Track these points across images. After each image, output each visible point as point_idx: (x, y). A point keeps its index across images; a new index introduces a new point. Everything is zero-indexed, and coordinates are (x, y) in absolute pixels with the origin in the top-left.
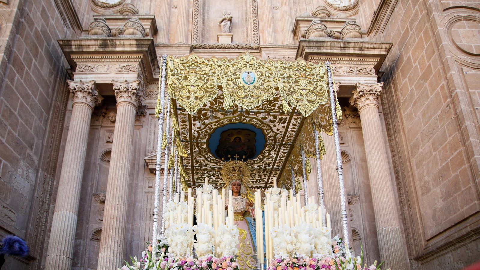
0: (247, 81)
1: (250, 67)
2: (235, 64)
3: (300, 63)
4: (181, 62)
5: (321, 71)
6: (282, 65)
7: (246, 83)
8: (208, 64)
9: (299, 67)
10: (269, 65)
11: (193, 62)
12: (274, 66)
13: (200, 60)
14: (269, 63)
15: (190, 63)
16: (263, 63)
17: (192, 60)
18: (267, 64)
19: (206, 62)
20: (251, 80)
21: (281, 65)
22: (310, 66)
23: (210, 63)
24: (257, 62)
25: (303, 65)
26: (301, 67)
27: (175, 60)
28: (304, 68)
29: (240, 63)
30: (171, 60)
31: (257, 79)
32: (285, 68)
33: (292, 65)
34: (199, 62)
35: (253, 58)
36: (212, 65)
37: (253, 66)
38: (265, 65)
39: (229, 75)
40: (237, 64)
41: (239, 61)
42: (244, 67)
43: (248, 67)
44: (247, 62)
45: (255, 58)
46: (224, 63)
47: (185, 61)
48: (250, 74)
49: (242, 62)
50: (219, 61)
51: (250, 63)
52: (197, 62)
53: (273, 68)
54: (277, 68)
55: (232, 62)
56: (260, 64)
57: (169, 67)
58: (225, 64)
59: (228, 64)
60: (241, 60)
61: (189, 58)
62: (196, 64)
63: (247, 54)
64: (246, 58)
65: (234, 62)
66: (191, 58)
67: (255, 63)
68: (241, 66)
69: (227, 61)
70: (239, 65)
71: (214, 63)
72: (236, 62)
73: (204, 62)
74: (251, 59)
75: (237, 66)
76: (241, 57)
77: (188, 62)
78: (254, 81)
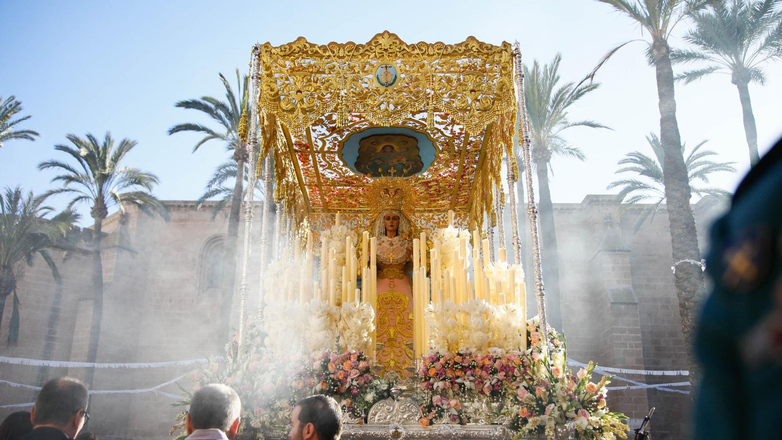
0: (383, 80)
1: (389, 57)
2: (367, 53)
3: (470, 47)
4: (282, 54)
5: (504, 57)
6: (441, 51)
7: (382, 84)
8: (324, 54)
9: (468, 54)
10: (420, 52)
11: (301, 53)
12: (427, 53)
14: (420, 49)
15: (296, 55)
16: (410, 50)
17: (298, 49)
18: (417, 51)
19: (320, 52)
20: (390, 79)
21: (439, 51)
22: (485, 51)
23: (327, 54)
24: (400, 49)
25: (474, 49)
26: (472, 52)
27: (273, 51)
28: (476, 54)
29: (374, 50)
30: (266, 51)
32: (444, 55)
33: (457, 50)
34: (309, 52)
35: (395, 41)
36: (329, 56)
37: (393, 55)
38: (413, 53)
39: (356, 71)
40: (369, 53)
41: (373, 47)
42: (380, 57)
43: (386, 57)
44: (385, 50)
45: (398, 42)
46: (349, 52)
47: (288, 52)
48: (389, 70)
49: (378, 50)
50: (342, 50)
51: (390, 51)
52: (307, 52)
53: (425, 56)
54: (432, 55)
55: (361, 51)
56: (405, 52)
57: (264, 62)
58: (351, 54)
59: (355, 54)
60: (376, 47)
61: (294, 47)
62: (304, 55)
63: (386, 36)
64: (384, 42)
65: (365, 49)
66: (298, 47)
67: (398, 50)
68: (376, 56)
69: (354, 49)
70: (372, 55)
71: (333, 52)
72: (367, 50)
73: (317, 52)
74: (391, 43)
75: (369, 56)
76: (376, 41)
77: (292, 53)
78: (394, 81)
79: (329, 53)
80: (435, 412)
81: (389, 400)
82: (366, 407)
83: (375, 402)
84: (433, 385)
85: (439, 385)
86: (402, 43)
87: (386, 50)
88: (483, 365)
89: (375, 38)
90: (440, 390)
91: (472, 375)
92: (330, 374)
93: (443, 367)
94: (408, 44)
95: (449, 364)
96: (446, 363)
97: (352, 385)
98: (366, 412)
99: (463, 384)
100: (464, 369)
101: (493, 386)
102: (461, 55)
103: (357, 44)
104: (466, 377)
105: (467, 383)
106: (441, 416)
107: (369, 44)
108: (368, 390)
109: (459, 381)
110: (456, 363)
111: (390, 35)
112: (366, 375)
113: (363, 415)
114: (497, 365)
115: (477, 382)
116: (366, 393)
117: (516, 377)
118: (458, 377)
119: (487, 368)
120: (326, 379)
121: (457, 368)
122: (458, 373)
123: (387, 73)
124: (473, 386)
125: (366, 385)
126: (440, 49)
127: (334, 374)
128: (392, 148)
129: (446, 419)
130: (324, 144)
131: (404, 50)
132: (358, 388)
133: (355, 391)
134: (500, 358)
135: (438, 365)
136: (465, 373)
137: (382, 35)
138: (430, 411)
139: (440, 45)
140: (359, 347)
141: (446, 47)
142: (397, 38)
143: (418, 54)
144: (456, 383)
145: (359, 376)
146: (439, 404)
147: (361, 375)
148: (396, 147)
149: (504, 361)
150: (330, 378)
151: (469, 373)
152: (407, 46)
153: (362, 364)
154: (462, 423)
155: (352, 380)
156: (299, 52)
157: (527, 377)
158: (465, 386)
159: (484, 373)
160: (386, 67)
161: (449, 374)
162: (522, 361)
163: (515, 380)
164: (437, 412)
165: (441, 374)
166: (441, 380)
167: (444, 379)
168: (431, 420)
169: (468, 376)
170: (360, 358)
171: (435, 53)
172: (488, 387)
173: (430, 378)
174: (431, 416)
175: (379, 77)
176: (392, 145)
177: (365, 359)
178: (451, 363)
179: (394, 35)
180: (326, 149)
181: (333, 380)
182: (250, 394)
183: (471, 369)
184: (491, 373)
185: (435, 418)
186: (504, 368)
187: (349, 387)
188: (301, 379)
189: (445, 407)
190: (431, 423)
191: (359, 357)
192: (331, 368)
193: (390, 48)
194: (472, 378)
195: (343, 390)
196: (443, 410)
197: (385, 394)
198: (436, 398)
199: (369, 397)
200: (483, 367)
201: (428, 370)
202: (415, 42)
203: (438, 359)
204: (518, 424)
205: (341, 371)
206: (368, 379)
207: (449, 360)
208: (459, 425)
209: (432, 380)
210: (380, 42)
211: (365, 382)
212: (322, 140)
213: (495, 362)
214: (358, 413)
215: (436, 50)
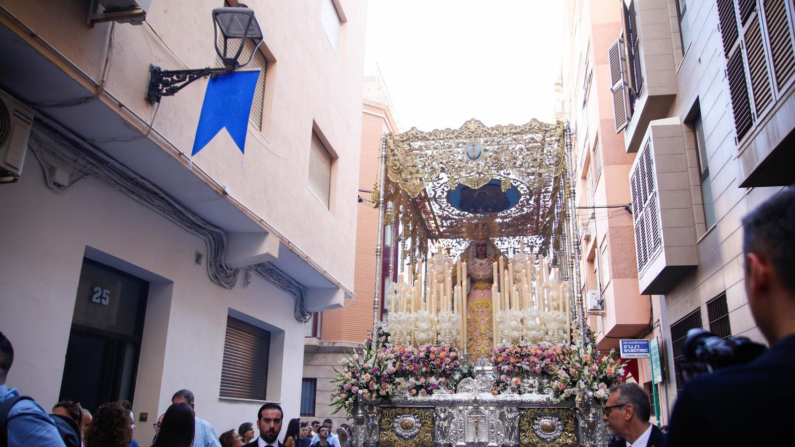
0: (471, 155)
1: (475, 137)
2: (459, 135)
3: (533, 126)
4: (401, 139)
5: (557, 132)
6: (512, 131)
8: (430, 138)
10: (497, 132)
11: (414, 139)
12: (502, 132)
13: (421, 135)
14: (497, 130)
15: (411, 140)
16: (490, 131)
18: (495, 132)
19: (428, 136)
20: (476, 154)
21: (511, 131)
22: (544, 128)
23: (432, 138)
24: (483, 131)
25: (536, 128)
27: (395, 138)
28: (537, 131)
29: (465, 133)
31: (482, 151)
32: (514, 134)
33: (524, 129)
35: (479, 125)
37: (478, 135)
38: (491, 133)
39: (453, 148)
40: (461, 135)
41: (463, 131)
42: (469, 138)
43: (473, 137)
44: (472, 132)
45: (481, 126)
46: (447, 135)
47: (405, 138)
49: (467, 133)
50: (442, 134)
51: (476, 133)
53: (501, 135)
54: (505, 134)
55: (456, 134)
56: (486, 133)
57: (390, 146)
58: (448, 137)
59: (452, 136)
60: (465, 130)
61: (409, 134)
62: (417, 139)
63: (473, 122)
64: (472, 127)
65: (458, 133)
66: (412, 134)
67: (482, 132)
68: (466, 137)
69: (449, 134)
70: (464, 137)
71: (436, 136)
72: (460, 133)
73: (425, 137)
74: (476, 127)
75: (461, 137)
76: (466, 126)
77: (408, 138)
78: (480, 155)
79: (433, 137)
80: (501, 386)
81: (470, 378)
82: (455, 383)
83: (460, 379)
84: (501, 368)
85: (505, 368)
86: (484, 126)
88: (536, 354)
89: (465, 124)
90: (505, 371)
91: (528, 361)
92: (431, 361)
93: (508, 355)
94: (489, 127)
95: (512, 353)
96: (510, 352)
97: (446, 368)
98: (456, 386)
99: (522, 367)
100: (522, 357)
101: (542, 368)
102: (527, 132)
103: (452, 129)
104: (523, 362)
105: (524, 367)
106: (505, 389)
107: (461, 128)
108: (456, 373)
109: (519, 365)
110: (516, 353)
111: (476, 121)
112: (456, 361)
113: (454, 388)
114: (545, 353)
115: (531, 365)
116: (454, 374)
117: (559, 362)
118: (518, 362)
119: (538, 356)
120: (429, 364)
121: (517, 356)
122: (517, 360)
123: (474, 150)
124: (528, 368)
125: (455, 368)
126: (511, 129)
127: (434, 360)
128: (485, 193)
129: (509, 390)
130: (436, 193)
131: (486, 131)
132: (450, 370)
133: (448, 372)
134: (547, 349)
135: (504, 354)
136: (523, 360)
137: (470, 122)
138: (498, 386)
139: (512, 127)
140: (451, 342)
141: (516, 128)
142: (480, 123)
143: (496, 134)
144: (517, 366)
145: (451, 362)
146: (505, 381)
147: (452, 361)
148: (487, 193)
149: (550, 352)
150: (431, 364)
151: (525, 359)
152: (488, 128)
153: (452, 354)
154: (520, 393)
155: (446, 365)
156: (412, 138)
157: (566, 362)
158: (523, 368)
159: (536, 360)
160: (473, 145)
161: (512, 360)
162: (562, 351)
163: (557, 364)
164: (503, 386)
165: (506, 360)
166: (507, 365)
167: (508, 364)
168: (499, 391)
169: (525, 361)
170: (450, 351)
171: (508, 132)
172: (539, 369)
173: (499, 363)
174: (499, 389)
175: (469, 152)
176: (484, 191)
177: (455, 351)
178: (513, 352)
179: (478, 121)
180: (437, 196)
181: (433, 365)
182: (379, 374)
183: (526, 357)
184: (541, 359)
185: (502, 390)
186: (549, 356)
187: (444, 370)
188: (412, 364)
189: (508, 383)
190: (499, 393)
191: (450, 349)
192: (432, 356)
193: (476, 131)
194: (527, 363)
195: (440, 371)
196: (507, 385)
197: (467, 375)
198: (503, 377)
199: (457, 376)
200: (536, 355)
201: (497, 357)
202: (494, 126)
203: (504, 350)
204: (559, 394)
205: (438, 359)
206: (456, 363)
207: (512, 351)
208: (519, 395)
209: (500, 365)
210: (469, 127)
211: (455, 366)
212: (433, 190)
213: (544, 351)
214: (450, 387)
215: (508, 130)
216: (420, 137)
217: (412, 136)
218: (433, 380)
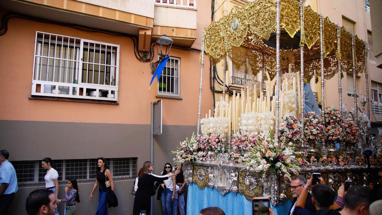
0: (234, 28)
1: (235, 17)
7: (234, 30)
16: (241, 11)
19: (217, 24)
24: (238, 12)
32: (251, 7)
36: (219, 25)
37: (236, 15)
43: (234, 17)
45: (237, 9)
46: (224, 20)
47: (210, 28)
48: (235, 22)
49: (231, 16)
50: (222, 21)
53: (245, 11)
55: (227, 18)
59: (226, 20)
63: (234, 8)
68: (231, 19)
71: (220, 23)
72: (229, 17)
74: (235, 10)
76: (232, 11)
78: (237, 26)
82: (216, 155)
87: (234, 14)
92: (209, 143)
102: (257, 4)
103: (226, 16)
107: (230, 14)
108: (216, 150)
112: (218, 144)
113: (215, 158)
122: (240, 143)
132: (215, 148)
133: (214, 150)
135: (235, 140)
137: (233, 9)
139: (250, 3)
141: (252, 3)
143: (243, 11)
144: (240, 146)
150: (209, 145)
152: (240, 9)
153: (217, 140)
155: (213, 146)
159: (247, 143)
171: (248, 8)
172: (248, 149)
187: (212, 148)
188: (203, 145)
192: (210, 141)
201: (232, 142)
215: (249, 6)
216: (214, 26)
217: (212, 26)
218: (210, 153)
